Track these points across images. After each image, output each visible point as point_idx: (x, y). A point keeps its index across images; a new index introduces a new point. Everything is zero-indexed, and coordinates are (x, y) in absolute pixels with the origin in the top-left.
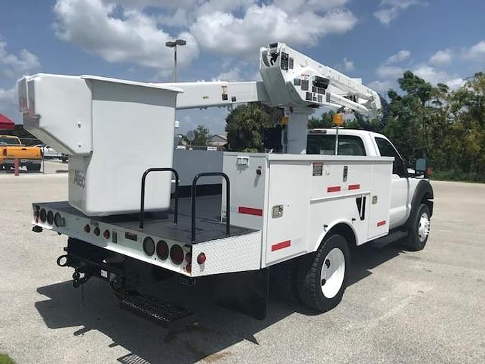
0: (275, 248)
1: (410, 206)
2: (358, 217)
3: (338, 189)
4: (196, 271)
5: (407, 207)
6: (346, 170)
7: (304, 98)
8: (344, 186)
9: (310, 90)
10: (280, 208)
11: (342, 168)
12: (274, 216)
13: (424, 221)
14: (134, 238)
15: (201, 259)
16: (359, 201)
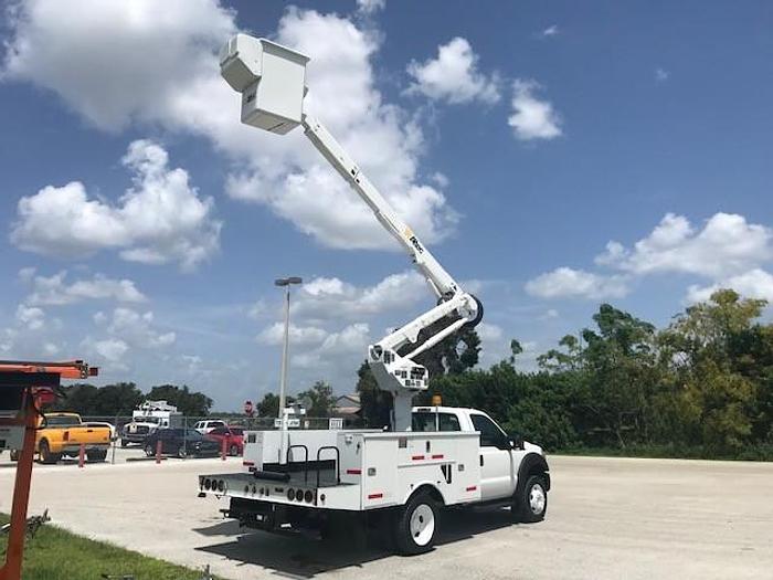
0: (370, 497)
1: (516, 477)
2: (444, 481)
3: (423, 458)
4: (320, 505)
5: (513, 478)
6: (428, 444)
7: (404, 384)
8: (428, 456)
9: (409, 378)
10: (374, 470)
11: (425, 442)
12: (370, 475)
13: (536, 493)
14: (281, 491)
15: (323, 498)
16: (443, 468)
